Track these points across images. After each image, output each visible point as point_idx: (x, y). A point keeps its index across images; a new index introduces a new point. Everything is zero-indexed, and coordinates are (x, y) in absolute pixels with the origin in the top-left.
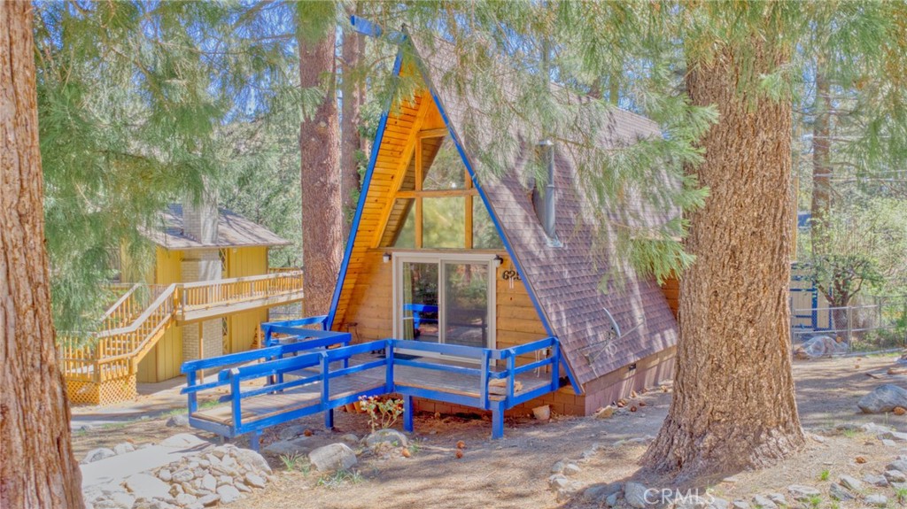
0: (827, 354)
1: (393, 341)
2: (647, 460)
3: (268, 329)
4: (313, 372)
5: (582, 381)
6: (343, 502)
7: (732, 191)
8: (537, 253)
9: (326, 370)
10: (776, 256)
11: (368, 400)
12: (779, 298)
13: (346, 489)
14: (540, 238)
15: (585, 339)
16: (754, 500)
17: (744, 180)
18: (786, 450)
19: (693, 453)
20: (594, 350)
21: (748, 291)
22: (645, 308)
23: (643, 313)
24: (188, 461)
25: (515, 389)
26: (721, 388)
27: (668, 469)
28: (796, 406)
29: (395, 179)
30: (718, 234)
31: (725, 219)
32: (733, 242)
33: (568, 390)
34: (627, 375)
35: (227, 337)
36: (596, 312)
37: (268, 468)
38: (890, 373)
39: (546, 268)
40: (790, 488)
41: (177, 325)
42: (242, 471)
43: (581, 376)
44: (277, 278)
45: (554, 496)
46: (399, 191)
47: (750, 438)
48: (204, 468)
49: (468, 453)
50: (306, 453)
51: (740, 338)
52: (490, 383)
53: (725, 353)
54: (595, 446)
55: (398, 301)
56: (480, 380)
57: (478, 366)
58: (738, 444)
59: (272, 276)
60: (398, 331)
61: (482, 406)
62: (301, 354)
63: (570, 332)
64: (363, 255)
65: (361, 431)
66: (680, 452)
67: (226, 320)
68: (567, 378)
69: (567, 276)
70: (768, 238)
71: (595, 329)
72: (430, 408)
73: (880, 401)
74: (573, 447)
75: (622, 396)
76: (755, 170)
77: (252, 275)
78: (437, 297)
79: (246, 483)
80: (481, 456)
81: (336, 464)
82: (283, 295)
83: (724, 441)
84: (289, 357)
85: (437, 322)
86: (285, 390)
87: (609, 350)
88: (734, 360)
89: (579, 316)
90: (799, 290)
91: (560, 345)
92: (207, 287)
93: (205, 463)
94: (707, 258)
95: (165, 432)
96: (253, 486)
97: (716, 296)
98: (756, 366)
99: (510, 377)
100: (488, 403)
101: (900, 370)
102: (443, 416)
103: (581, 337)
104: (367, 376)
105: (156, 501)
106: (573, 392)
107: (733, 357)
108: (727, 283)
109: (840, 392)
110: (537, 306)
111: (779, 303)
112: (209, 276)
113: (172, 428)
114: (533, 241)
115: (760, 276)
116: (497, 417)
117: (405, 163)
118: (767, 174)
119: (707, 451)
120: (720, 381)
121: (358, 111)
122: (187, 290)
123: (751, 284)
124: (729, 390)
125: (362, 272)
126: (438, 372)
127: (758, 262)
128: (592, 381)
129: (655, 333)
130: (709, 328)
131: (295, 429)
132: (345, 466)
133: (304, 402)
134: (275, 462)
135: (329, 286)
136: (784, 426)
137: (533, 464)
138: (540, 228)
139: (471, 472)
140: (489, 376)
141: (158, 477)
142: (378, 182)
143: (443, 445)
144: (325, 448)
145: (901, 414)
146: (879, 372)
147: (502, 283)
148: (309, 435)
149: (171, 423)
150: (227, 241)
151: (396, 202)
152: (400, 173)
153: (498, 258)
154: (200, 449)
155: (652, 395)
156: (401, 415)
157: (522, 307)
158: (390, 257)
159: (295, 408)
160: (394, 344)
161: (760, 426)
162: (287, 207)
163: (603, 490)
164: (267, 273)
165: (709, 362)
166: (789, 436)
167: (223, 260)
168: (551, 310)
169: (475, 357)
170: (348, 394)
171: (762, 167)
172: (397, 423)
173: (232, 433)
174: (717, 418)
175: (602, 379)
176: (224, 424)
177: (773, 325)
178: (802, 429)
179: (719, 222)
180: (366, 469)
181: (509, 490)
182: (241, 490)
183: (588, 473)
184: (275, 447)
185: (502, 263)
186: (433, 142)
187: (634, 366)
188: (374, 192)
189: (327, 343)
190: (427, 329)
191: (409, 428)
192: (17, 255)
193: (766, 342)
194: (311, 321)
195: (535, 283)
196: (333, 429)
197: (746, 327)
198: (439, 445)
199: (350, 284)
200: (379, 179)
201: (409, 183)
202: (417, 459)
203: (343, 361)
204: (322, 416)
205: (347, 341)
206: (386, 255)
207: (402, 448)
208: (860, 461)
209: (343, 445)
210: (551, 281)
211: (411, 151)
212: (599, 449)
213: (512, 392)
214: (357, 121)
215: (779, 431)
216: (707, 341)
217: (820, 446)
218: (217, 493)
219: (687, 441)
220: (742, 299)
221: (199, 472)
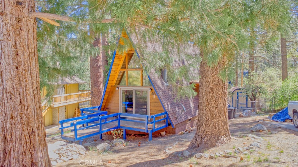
0: (249, 116)
1: (120, 113)
2: (190, 145)
3: (82, 110)
4: (96, 123)
5: (174, 124)
6: (107, 158)
7: (211, 73)
8: (161, 88)
9: (101, 122)
10: (223, 90)
11: (113, 130)
12: (224, 101)
13: (108, 155)
14: (163, 83)
15: (175, 112)
16: (215, 154)
17: (215, 70)
18: (226, 142)
19: (202, 143)
20: (178, 115)
21: (216, 99)
22: (194, 103)
23: (193, 104)
24: (63, 148)
25: (155, 127)
26: (209, 125)
27: (195, 147)
28: (229, 130)
29: (120, 65)
30: (208, 84)
31: (210, 80)
32: (212, 87)
33: (171, 127)
34: (188, 122)
35: (66, 112)
36: (179, 104)
37: (85, 150)
38: (264, 121)
39: (164, 92)
40: (225, 151)
41: (51, 109)
42: (78, 151)
43: (174, 123)
44: (82, 94)
45: (165, 155)
46: (121, 69)
47: (216, 138)
48: (68, 150)
49: (142, 145)
50: (95, 146)
51: (214, 112)
52: (148, 125)
53: (210, 116)
54: (177, 142)
55: (121, 101)
56: (145, 124)
57: (145, 120)
58: (213, 140)
59: (80, 93)
60: (121, 111)
61: (146, 132)
62: (92, 118)
63: (171, 110)
64: (110, 88)
65: (110, 140)
66: (198, 143)
67: (66, 107)
68: (170, 123)
69: (170, 94)
70: (221, 86)
71: (178, 109)
72: (130, 133)
73: (256, 128)
74: (171, 143)
75: (186, 128)
76: (217, 68)
77: (74, 93)
78: (132, 99)
79: (80, 154)
80: (145, 146)
81: (105, 149)
82: (84, 99)
83: (210, 139)
84: (89, 119)
85: (132, 107)
86: (88, 128)
87: (183, 115)
88: (212, 118)
89: (174, 105)
90: (242, 96)
91: (168, 114)
92: (60, 97)
93: (68, 148)
94: (205, 91)
95: (51, 141)
96: (82, 155)
97: (208, 101)
98: (218, 119)
99: (153, 123)
100: (147, 131)
101: (266, 120)
102: (134, 135)
103: (174, 112)
104: (112, 124)
105: (56, 159)
106: (172, 127)
107: (212, 117)
108: (210, 97)
109: (248, 126)
110: (161, 103)
111: (224, 103)
112: (60, 93)
113: (53, 140)
114: (160, 84)
115: (219, 95)
116: (150, 135)
117: (123, 60)
118: (221, 68)
119: (205, 142)
120: (209, 123)
121: (107, 40)
122: (54, 98)
123: (217, 97)
124: (211, 126)
125: (110, 93)
126: (133, 122)
127: (218, 92)
128: (177, 124)
129: (197, 110)
130: (206, 109)
131: (91, 139)
132: (106, 149)
133: (95, 131)
134: (87, 149)
135: (99, 97)
136: (226, 135)
137: (160, 147)
138: (162, 80)
139: (143, 150)
140: (148, 123)
141: (55, 152)
142: (115, 66)
143: (135, 143)
144: (101, 144)
145: (261, 132)
146: (261, 120)
147: (152, 96)
148: (95, 141)
149: (53, 138)
150: (66, 82)
151: (120, 72)
152: (121, 63)
153: (150, 89)
154: (66, 145)
155: (195, 128)
156: (122, 135)
157: (157, 103)
158: (118, 88)
159: (92, 133)
160: (120, 114)
161: (219, 135)
162: (84, 70)
163: (177, 153)
164: (78, 92)
165: (206, 118)
166: (227, 138)
167: (65, 88)
168: (165, 104)
169: (143, 118)
170: (107, 129)
171: (219, 67)
172: (121, 137)
173: (74, 140)
174: (208, 133)
175: (181, 124)
176: (72, 138)
177: (223, 108)
178: (231, 136)
179: (208, 81)
180: (113, 150)
181: (153, 154)
182: (78, 156)
183: (174, 149)
184: (86, 144)
185: (151, 90)
186: (131, 54)
187: (190, 120)
188: (113, 69)
189: (99, 114)
190: (130, 109)
191: (125, 139)
192: (37, 97)
193: (221, 113)
194: (94, 108)
195: (161, 96)
196: (102, 139)
197: (215, 109)
198: (133, 143)
199: (106, 96)
200: (115, 65)
201: (124, 67)
202: (127, 147)
203: (105, 119)
204: (98, 136)
205: (106, 113)
206: (117, 88)
207: (123, 144)
208: (244, 144)
209: (106, 143)
210: (166, 95)
211: (125, 57)
212: (178, 143)
213: (154, 127)
214: (107, 43)
215: (224, 136)
216: (205, 113)
217: (235, 140)
218: (72, 156)
219: (200, 139)
220: (214, 102)
221: (67, 151)
